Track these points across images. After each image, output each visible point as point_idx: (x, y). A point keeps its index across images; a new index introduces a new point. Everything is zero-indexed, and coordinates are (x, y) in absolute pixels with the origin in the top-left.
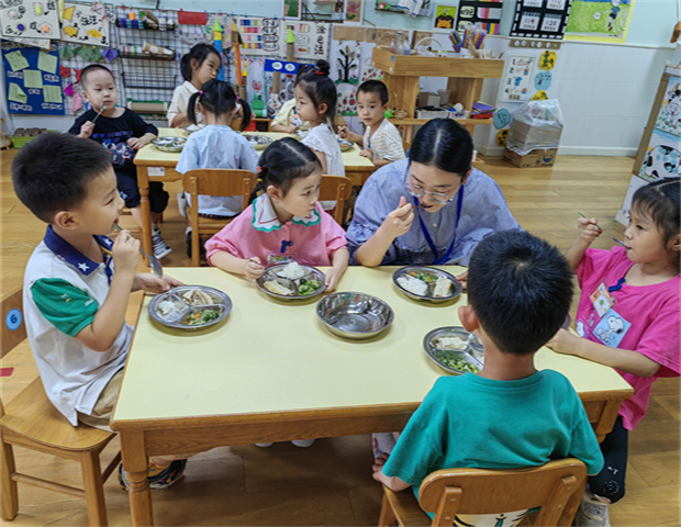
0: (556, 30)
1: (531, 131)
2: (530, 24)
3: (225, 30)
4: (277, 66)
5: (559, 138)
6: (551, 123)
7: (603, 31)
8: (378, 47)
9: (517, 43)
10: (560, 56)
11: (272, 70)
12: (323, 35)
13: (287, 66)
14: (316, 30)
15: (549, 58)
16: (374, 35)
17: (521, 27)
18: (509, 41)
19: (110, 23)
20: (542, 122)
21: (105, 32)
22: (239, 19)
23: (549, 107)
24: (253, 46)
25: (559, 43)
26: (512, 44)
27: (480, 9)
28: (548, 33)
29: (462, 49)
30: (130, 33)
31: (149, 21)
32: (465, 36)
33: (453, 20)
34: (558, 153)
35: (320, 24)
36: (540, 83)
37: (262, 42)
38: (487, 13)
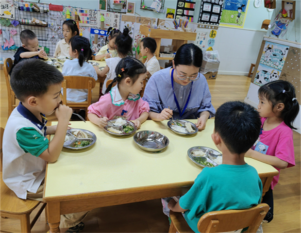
0: (216, 21)
1: (207, 64)
2: (206, 18)
3: (72, 14)
4: (97, 32)
5: (218, 67)
6: (215, 60)
7: (234, 23)
8: (143, 25)
9: (201, 26)
10: (218, 32)
11: (94, 33)
12: (117, 19)
13: (101, 32)
14: (114, 16)
15: (214, 33)
16: (140, 20)
17: (202, 19)
18: (197, 25)
19: (15, 8)
20: (212, 60)
21: (13, 12)
22: (78, 9)
23: (214, 54)
24: (85, 22)
25: (218, 27)
26: (199, 26)
27: (185, 11)
28: (213, 23)
29: (178, 27)
30: (25, 13)
31: (35, 8)
32: (180, 22)
33: (174, 15)
34: (218, 74)
35: (116, 14)
36: (210, 44)
37: (89, 20)
38: (188, 13)
